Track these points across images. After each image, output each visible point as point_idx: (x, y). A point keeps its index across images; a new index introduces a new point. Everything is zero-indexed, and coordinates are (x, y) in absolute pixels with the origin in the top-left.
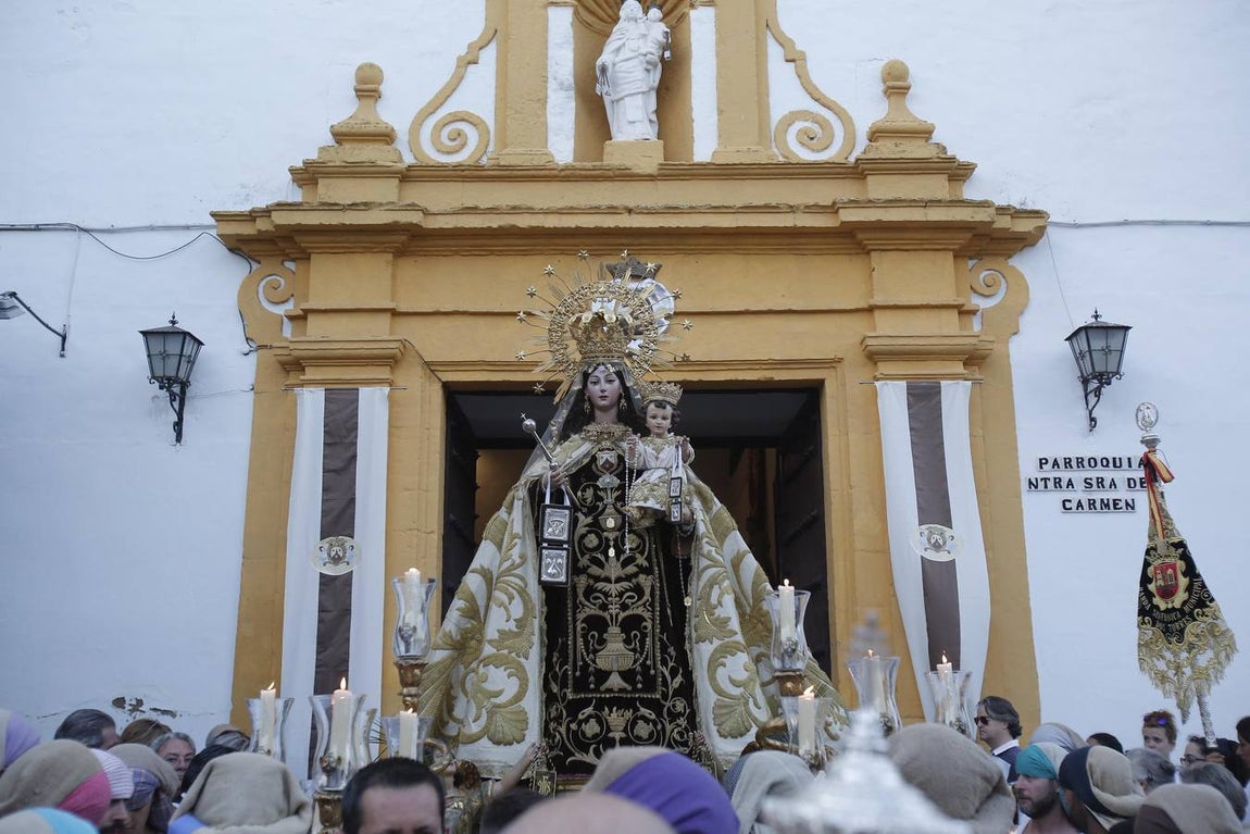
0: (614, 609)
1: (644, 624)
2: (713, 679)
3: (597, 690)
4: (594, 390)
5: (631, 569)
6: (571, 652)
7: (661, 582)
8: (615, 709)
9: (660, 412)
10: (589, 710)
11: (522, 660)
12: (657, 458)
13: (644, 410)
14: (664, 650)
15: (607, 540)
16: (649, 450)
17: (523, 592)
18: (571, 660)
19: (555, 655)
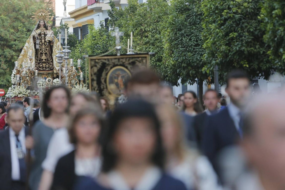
0: (44, 52)
1: (47, 54)
2: (55, 60)
3: (42, 61)
4: (41, 24)
5: (46, 47)
7: (49, 48)
8: (44, 63)
9: (50, 27)
10: (41, 64)
14: (50, 56)
15: (43, 43)
16: (48, 32)
17: (32, 49)
18: (38, 58)
19: (36, 57)
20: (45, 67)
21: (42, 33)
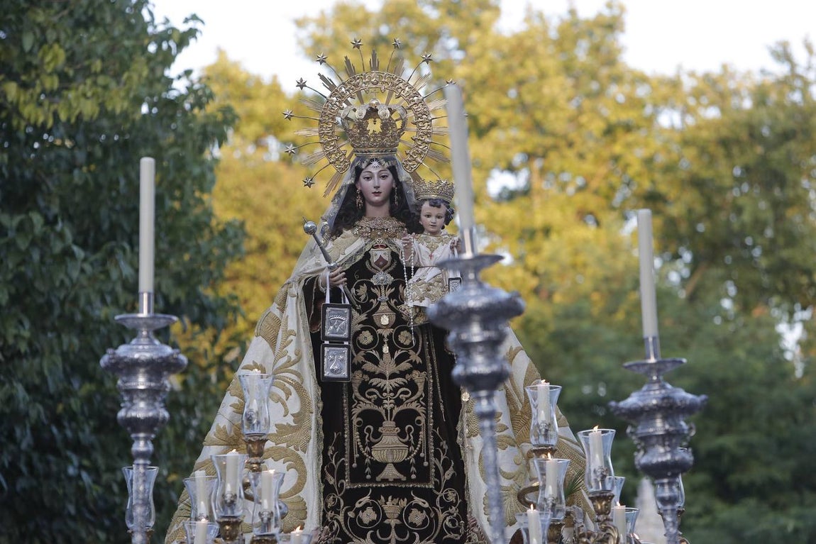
0: (388, 404)
1: (418, 418)
3: (373, 480)
4: (368, 185)
5: (405, 365)
6: (347, 444)
7: (434, 378)
8: (390, 498)
9: (435, 211)
10: (366, 499)
11: (300, 453)
12: (431, 256)
13: (418, 206)
14: (437, 443)
15: (381, 337)
16: (423, 247)
17: (299, 387)
18: (347, 452)
19: (331, 448)
20: (401, 530)
21: (377, 254)
